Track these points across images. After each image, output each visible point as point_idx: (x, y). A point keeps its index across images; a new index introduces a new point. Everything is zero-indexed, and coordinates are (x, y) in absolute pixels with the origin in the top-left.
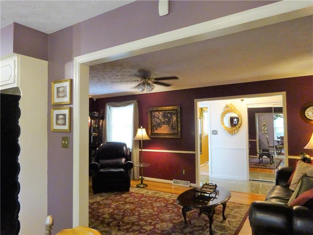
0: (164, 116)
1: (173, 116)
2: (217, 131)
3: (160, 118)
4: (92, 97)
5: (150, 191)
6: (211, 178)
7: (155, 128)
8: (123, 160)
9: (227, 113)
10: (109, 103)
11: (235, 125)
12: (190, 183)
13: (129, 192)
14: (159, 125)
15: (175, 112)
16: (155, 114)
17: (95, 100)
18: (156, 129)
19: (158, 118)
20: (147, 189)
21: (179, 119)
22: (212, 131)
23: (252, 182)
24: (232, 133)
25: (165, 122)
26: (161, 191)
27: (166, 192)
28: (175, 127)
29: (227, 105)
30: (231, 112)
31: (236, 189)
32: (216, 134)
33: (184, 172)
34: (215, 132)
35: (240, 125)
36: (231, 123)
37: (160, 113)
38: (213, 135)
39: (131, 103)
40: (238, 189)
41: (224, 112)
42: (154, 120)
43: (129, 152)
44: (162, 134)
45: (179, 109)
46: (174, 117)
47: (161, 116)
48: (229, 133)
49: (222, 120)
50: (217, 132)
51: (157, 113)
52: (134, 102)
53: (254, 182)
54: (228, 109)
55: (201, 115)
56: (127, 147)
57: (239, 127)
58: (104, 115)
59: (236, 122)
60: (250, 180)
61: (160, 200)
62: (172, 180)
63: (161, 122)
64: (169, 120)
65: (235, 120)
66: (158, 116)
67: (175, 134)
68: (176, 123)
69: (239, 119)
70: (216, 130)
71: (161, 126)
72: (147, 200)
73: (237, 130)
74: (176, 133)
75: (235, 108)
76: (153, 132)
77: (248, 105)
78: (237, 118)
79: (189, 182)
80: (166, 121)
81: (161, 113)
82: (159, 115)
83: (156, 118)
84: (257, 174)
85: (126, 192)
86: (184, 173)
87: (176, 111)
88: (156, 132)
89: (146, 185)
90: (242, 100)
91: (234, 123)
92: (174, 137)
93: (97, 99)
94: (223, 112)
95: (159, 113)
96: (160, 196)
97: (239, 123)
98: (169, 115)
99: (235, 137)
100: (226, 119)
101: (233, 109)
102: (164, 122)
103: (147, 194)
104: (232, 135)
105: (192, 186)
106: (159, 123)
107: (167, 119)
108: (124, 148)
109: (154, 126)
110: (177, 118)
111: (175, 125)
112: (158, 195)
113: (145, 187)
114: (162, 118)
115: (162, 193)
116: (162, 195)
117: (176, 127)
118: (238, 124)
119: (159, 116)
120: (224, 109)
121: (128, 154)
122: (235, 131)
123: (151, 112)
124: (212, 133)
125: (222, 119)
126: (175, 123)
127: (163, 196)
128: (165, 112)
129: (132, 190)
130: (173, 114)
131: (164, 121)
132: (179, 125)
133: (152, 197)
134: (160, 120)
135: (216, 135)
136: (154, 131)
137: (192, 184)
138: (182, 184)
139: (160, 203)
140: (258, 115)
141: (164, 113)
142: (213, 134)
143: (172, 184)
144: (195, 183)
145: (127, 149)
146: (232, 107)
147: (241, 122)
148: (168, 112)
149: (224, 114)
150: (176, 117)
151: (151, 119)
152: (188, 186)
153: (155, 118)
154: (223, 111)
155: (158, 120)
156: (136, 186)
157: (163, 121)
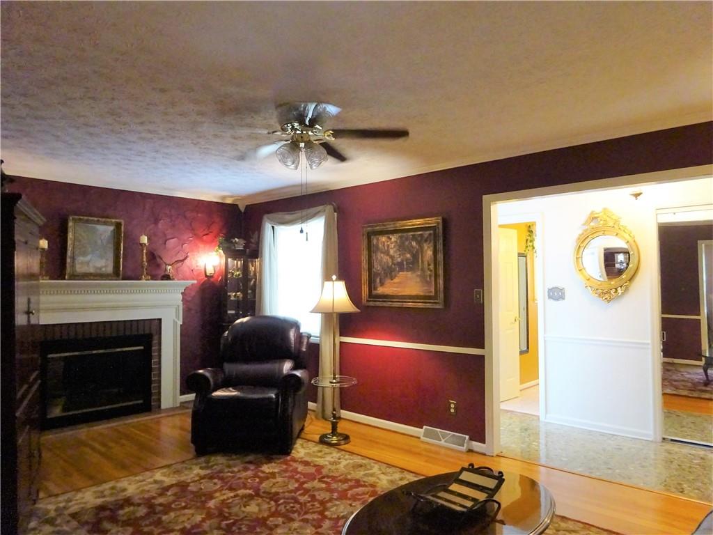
0: (401, 247)
1: (425, 246)
2: (562, 290)
3: (392, 252)
4: (234, 201)
5: (347, 457)
6: (546, 424)
7: (378, 280)
8: (287, 366)
9: (595, 236)
10: (271, 215)
11: (620, 272)
12: (471, 439)
13: (289, 458)
14: (389, 273)
15: (430, 234)
16: (378, 240)
17: (242, 209)
18: (382, 284)
19: (387, 253)
20: (343, 450)
21: (440, 256)
22: (550, 290)
23: (670, 446)
24: (606, 296)
25: (405, 263)
26: (377, 461)
27: (390, 466)
28: (430, 276)
29: (592, 213)
30: (604, 234)
31: (610, 471)
32: (562, 297)
33: (452, 406)
34: (556, 294)
35: (632, 273)
36: (606, 266)
37: (391, 239)
38: (552, 301)
39: (318, 212)
40: (618, 471)
41: (583, 234)
42: (377, 258)
43: (305, 343)
44: (397, 297)
45: (441, 227)
46: (428, 247)
47: (392, 246)
48: (600, 295)
49: (578, 258)
50: (563, 294)
51: (383, 239)
52: (325, 211)
53: (675, 448)
54: (595, 226)
55: (527, 247)
56: (302, 330)
57: (631, 279)
58: (258, 247)
59: (621, 262)
60: (664, 439)
61: (358, 494)
62: (422, 428)
63: (393, 263)
64: (415, 257)
65: (620, 257)
66: (386, 248)
67: (430, 297)
68: (432, 267)
69: (631, 253)
70: (560, 286)
71: (393, 273)
72: (321, 489)
73: (623, 288)
74: (433, 294)
75: (616, 221)
76: (374, 292)
77: (659, 212)
78: (626, 253)
79: (467, 437)
80: (407, 260)
81: (393, 240)
82: (389, 244)
83: (382, 252)
84: (691, 419)
85: (278, 457)
86: (452, 411)
87: (432, 232)
88: (381, 290)
89: (346, 438)
90: (637, 195)
91: (617, 266)
92: (428, 306)
93: (247, 206)
94: (580, 235)
95: (389, 238)
96: (365, 479)
97: (630, 266)
98: (414, 244)
99: (618, 308)
100: (593, 254)
101: (611, 224)
102: (400, 265)
103: (333, 467)
104: (609, 301)
105: (475, 449)
106: (388, 267)
107: (408, 256)
108: (292, 334)
109: (377, 274)
110: (435, 252)
111: (431, 271)
112: (359, 474)
113: (343, 442)
114: (395, 252)
115: (376, 469)
116: (372, 475)
117: (433, 279)
118: (627, 268)
119: (388, 246)
120: (583, 225)
121: (304, 350)
122: (616, 289)
123: (369, 236)
124: (549, 295)
125: (577, 254)
126: (429, 265)
127: (372, 480)
128: (405, 234)
129: (301, 450)
130: (426, 241)
131: (402, 261)
132: (441, 272)
133: (340, 481)
134: (392, 257)
135: (561, 302)
136: (375, 289)
137: (474, 443)
138: (445, 441)
139: (351, 505)
140: (706, 246)
141: (401, 237)
142: (550, 297)
143: (419, 438)
144: (483, 440)
145: (300, 337)
146: (608, 219)
147: (636, 262)
148: (413, 235)
149: (583, 242)
150: (432, 248)
151: (370, 257)
152: (464, 448)
153: (379, 254)
154: (580, 232)
155: (386, 259)
156: (317, 438)
157: (399, 260)
